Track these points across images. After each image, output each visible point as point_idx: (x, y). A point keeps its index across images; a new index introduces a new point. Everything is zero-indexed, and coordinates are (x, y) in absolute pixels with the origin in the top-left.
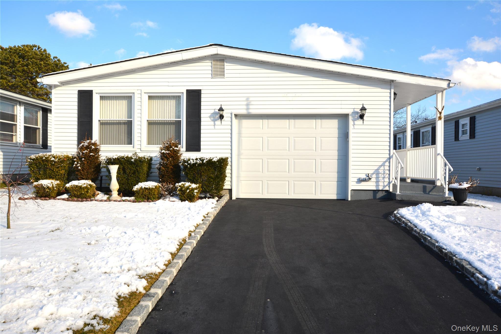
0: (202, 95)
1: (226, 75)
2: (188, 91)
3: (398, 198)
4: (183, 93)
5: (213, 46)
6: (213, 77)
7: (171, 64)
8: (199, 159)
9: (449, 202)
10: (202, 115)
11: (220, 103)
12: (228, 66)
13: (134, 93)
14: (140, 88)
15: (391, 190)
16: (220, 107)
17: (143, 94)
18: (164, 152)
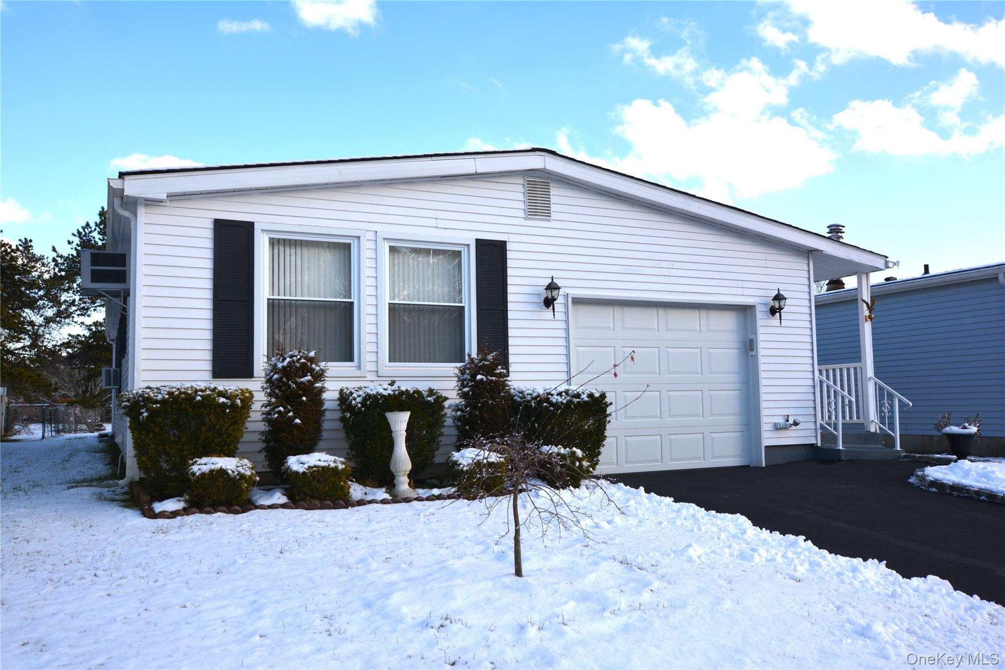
0: (509, 255)
1: (554, 216)
2: (479, 242)
3: (843, 457)
4: (468, 246)
5: (537, 153)
6: (529, 216)
7: (442, 179)
8: (564, 394)
9: (908, 458)
10: (510, 298)
11: (550, 274)
12: (558, 196)
13: (359, 238)
14: (374, 227)
15: (819, 444)
16: (550, 281)
17: (380, 240)
18: (482, 379)
